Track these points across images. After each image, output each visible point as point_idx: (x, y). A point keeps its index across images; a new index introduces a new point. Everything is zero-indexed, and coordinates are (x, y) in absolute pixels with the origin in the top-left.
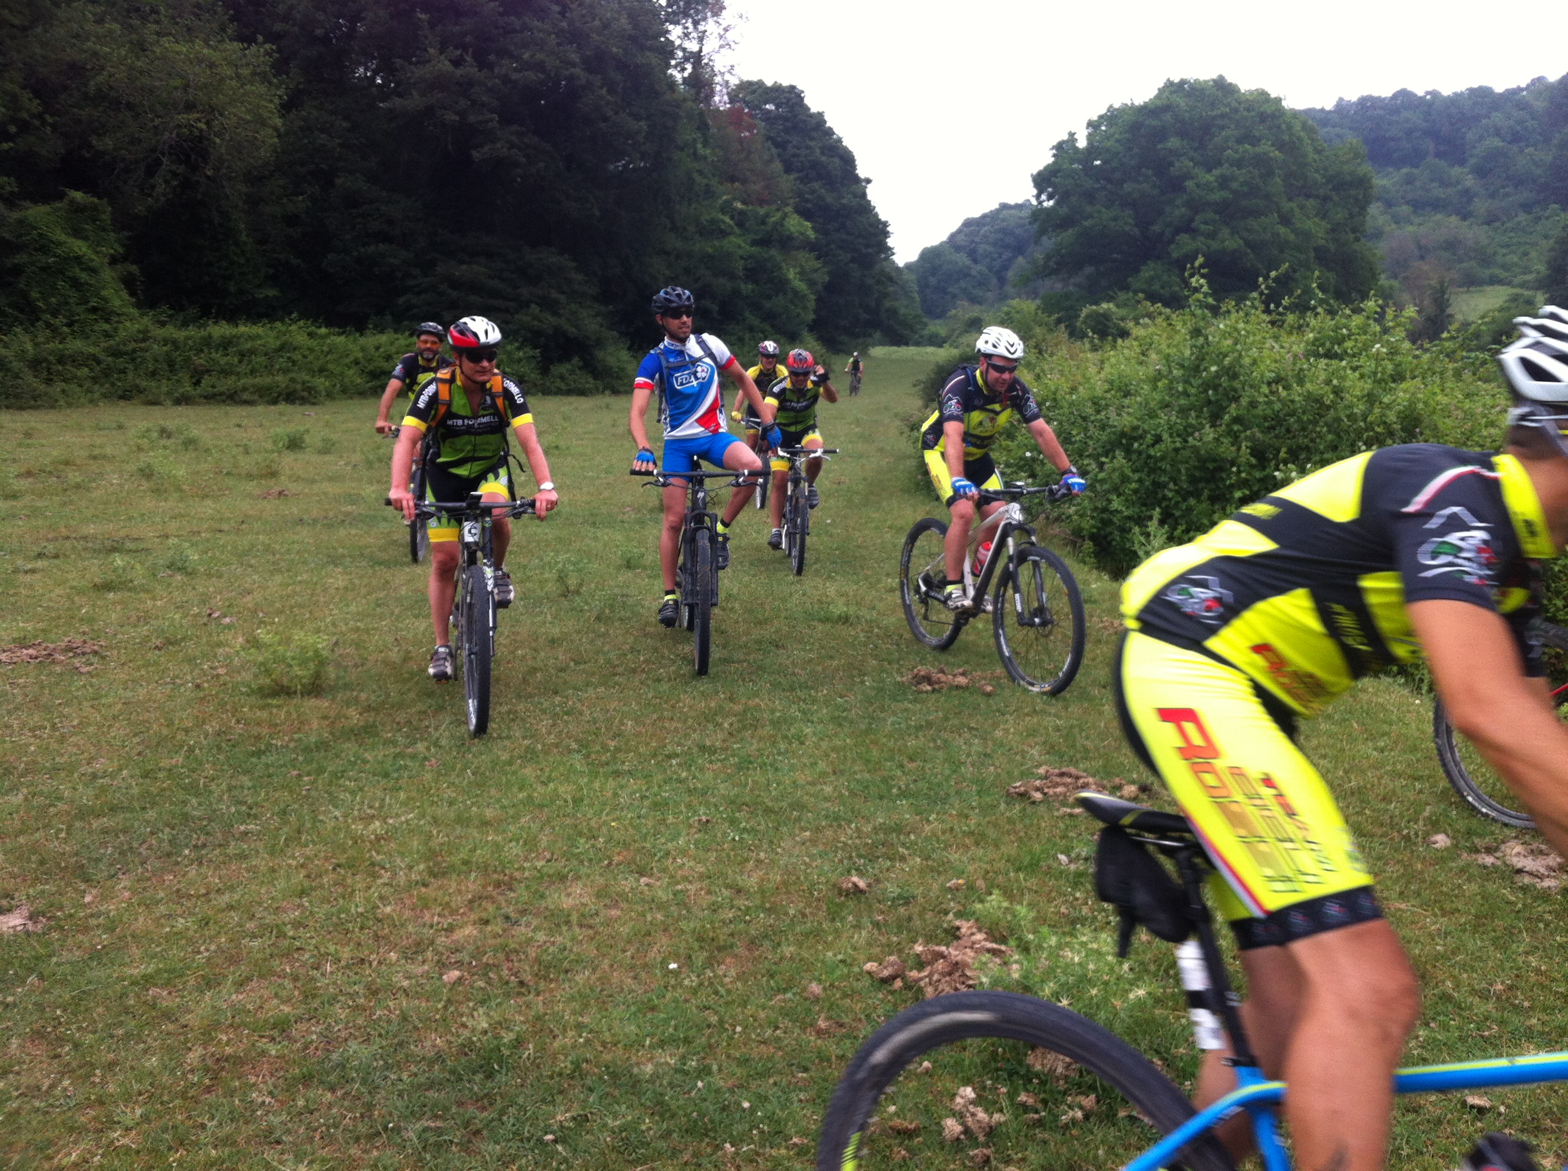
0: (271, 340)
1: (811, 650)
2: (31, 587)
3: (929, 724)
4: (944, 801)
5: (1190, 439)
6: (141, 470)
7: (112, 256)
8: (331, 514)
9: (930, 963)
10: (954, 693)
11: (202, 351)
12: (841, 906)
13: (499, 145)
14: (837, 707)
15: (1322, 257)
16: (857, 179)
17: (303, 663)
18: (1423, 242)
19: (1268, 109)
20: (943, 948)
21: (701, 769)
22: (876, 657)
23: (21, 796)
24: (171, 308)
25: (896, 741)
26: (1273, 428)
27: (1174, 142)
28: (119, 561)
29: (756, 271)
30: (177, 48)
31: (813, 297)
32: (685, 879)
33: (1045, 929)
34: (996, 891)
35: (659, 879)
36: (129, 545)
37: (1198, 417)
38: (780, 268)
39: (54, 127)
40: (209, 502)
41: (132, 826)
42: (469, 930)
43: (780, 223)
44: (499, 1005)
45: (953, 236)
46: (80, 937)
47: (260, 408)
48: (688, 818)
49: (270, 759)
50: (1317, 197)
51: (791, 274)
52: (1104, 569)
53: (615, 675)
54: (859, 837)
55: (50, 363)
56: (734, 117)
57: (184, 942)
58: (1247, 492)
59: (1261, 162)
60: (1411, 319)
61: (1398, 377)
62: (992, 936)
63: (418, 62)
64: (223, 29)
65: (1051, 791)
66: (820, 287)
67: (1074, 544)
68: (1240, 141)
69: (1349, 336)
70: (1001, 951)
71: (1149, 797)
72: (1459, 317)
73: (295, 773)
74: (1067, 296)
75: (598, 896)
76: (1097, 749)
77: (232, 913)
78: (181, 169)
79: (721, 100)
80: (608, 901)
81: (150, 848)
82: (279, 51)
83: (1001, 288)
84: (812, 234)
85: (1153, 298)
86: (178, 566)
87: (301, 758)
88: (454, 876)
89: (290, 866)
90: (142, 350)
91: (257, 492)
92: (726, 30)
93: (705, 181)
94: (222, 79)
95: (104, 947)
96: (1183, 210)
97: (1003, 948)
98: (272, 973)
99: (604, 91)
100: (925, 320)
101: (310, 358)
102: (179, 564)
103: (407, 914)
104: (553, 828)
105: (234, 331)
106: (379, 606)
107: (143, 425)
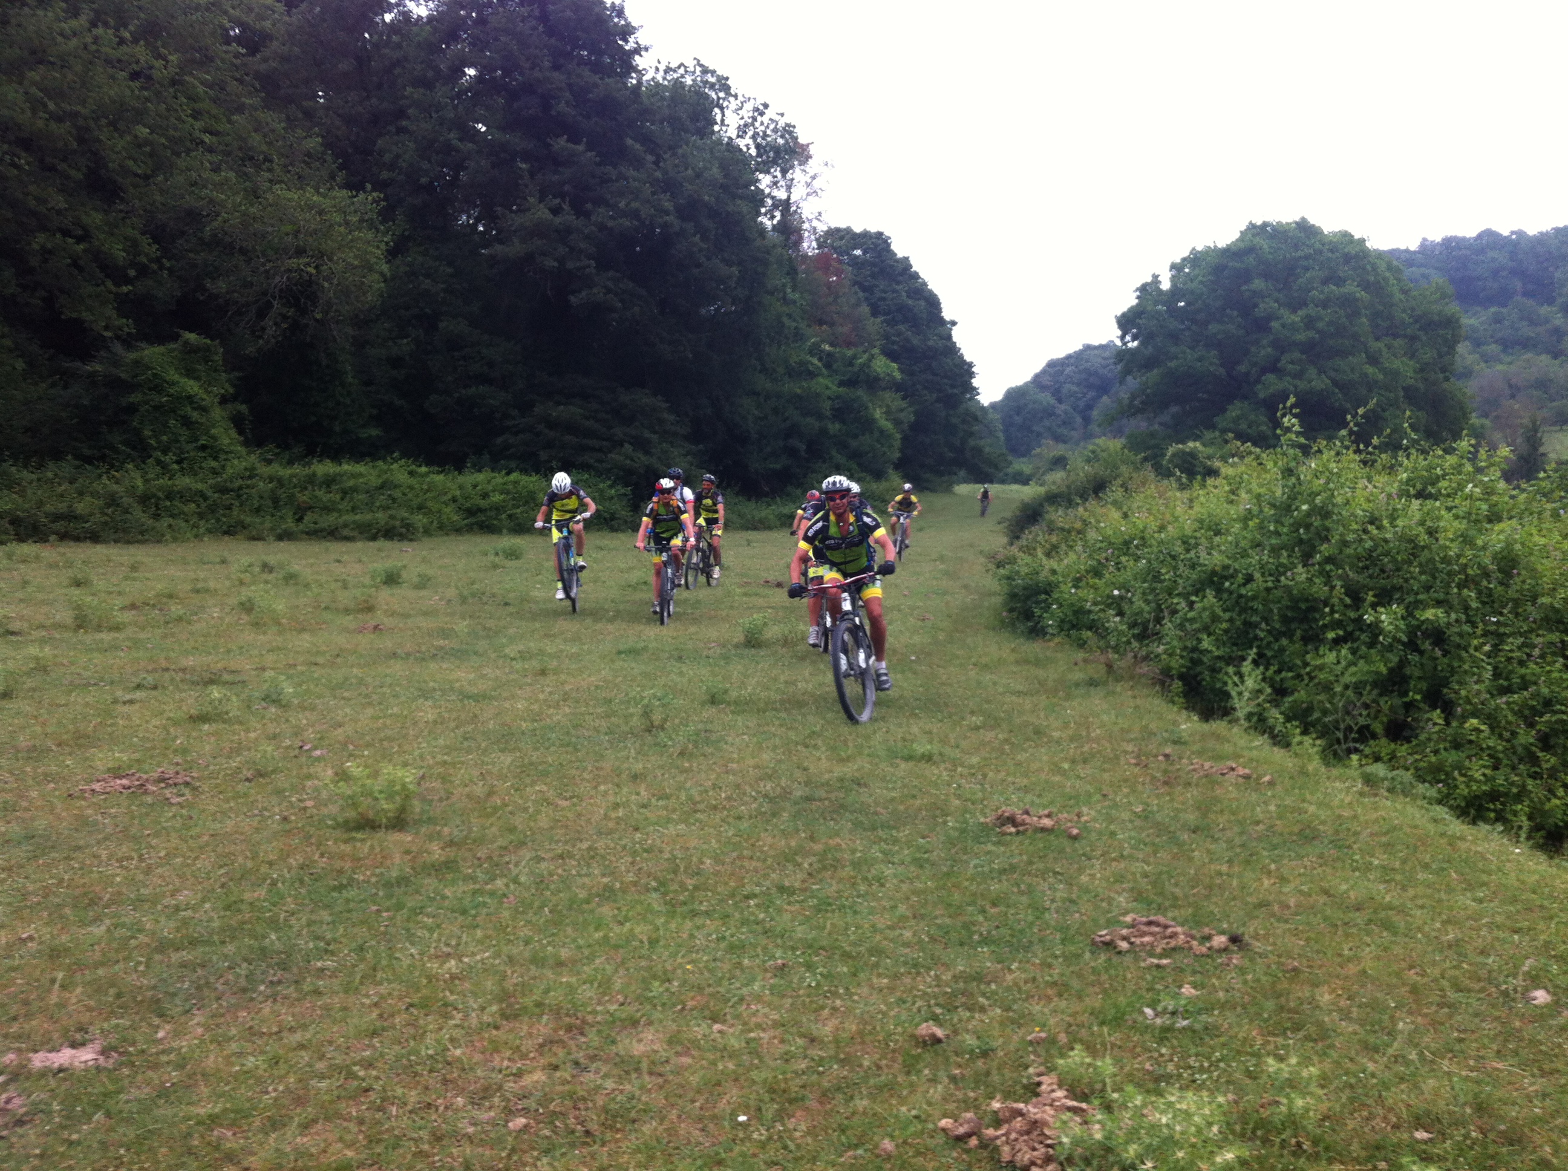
0: (372, 478)
1: (894, 788)
2: (129, 718)
3: (1013, 868)
4: (1027, 949)
5: (1283, 578)
6: (242, 604)
7: (223, 396)
8: (423, 649)
9: (1008, 1121)
10: (1039, 835)
11: (306, 488)
12: (918, 1058)
13: (595, 290)
14: (919, 848)
15: (1411, 396)
16: (942, 322)
17: (390, 797)
18: (1514, 381)
19: (1352, 250)
20: (1021, 1106)
21: (779, 911)
22: (959, 797)
23: (103, 928)
24: (278, 447)
25: (979, 884)
26: (1367, 568)
27: (1258, 284)
28: (216, 693)
29: (843, 411)
30: (290, 195)
31: (898, 436)
32: (759, 1026)
33: (1130, 1088)
34: (1078, 1047)
35: (733, 1025)
36: (226, 677)
37: (1289, 556)
38: (867, 408)
39: (171, 270)
40: (306, 636)
41: (210, 960)
42: (539, 1076)
43: (867, 365)
44: (563, 1155)
45: (1037, 377)
46: (150, 1073)
47: (359, 544)
48: (764, 962)
49: (351, 893)
50: (1405, 336)
51: (878, 414)
52: (1194, 709)
53: (696, 811)
54: (938, 986)
55: (159, 499)
56: (822, 262)
57: (251, 1082)
58: (1341, 633)
59: (1347, 301)
60: (1506, 458)
61: (1494, 517)
62: (1073, 1094)
63: (519, 211)
64: (333, 177)
65: (1138, 941)
66: (906, 427)
67: (1162, 683)
68: (1325, 282)
69: (1444, 476)
70: (1083, 1110)
71: (1240, 949)
72: (1552, 456)
73: (375, 908)
74: (1152, 435)
75: (670, 1042)
76: (1186, 896)
77: (303, 1053)
78: (291, 312)
79: (809, 246)
80: (679, 1048)
81: (226, 983)
82: (385, 199)
83: (1085, 427)
84: (898, 375)
85: (1242, 437)
86: (273, 699)
87: (381, 893)
88: (526, 1019)
89: (363, 1004)
90: (248, 487)
91: (353, 626)
92: (814, 178)
93: (794, 324)
94: (331, 226)
95: (173, 1084)
96: (1269, 350)
97: (1084, 1105)
98: (338, 1115)
99: (698, 237)
100: (1010, 458)
101: (410, 495)
102: (274, 697)
103: (478, 1057)
104: (627, 970)
105: (338, 469)
106: (466, 739)
107: (245, 560)
